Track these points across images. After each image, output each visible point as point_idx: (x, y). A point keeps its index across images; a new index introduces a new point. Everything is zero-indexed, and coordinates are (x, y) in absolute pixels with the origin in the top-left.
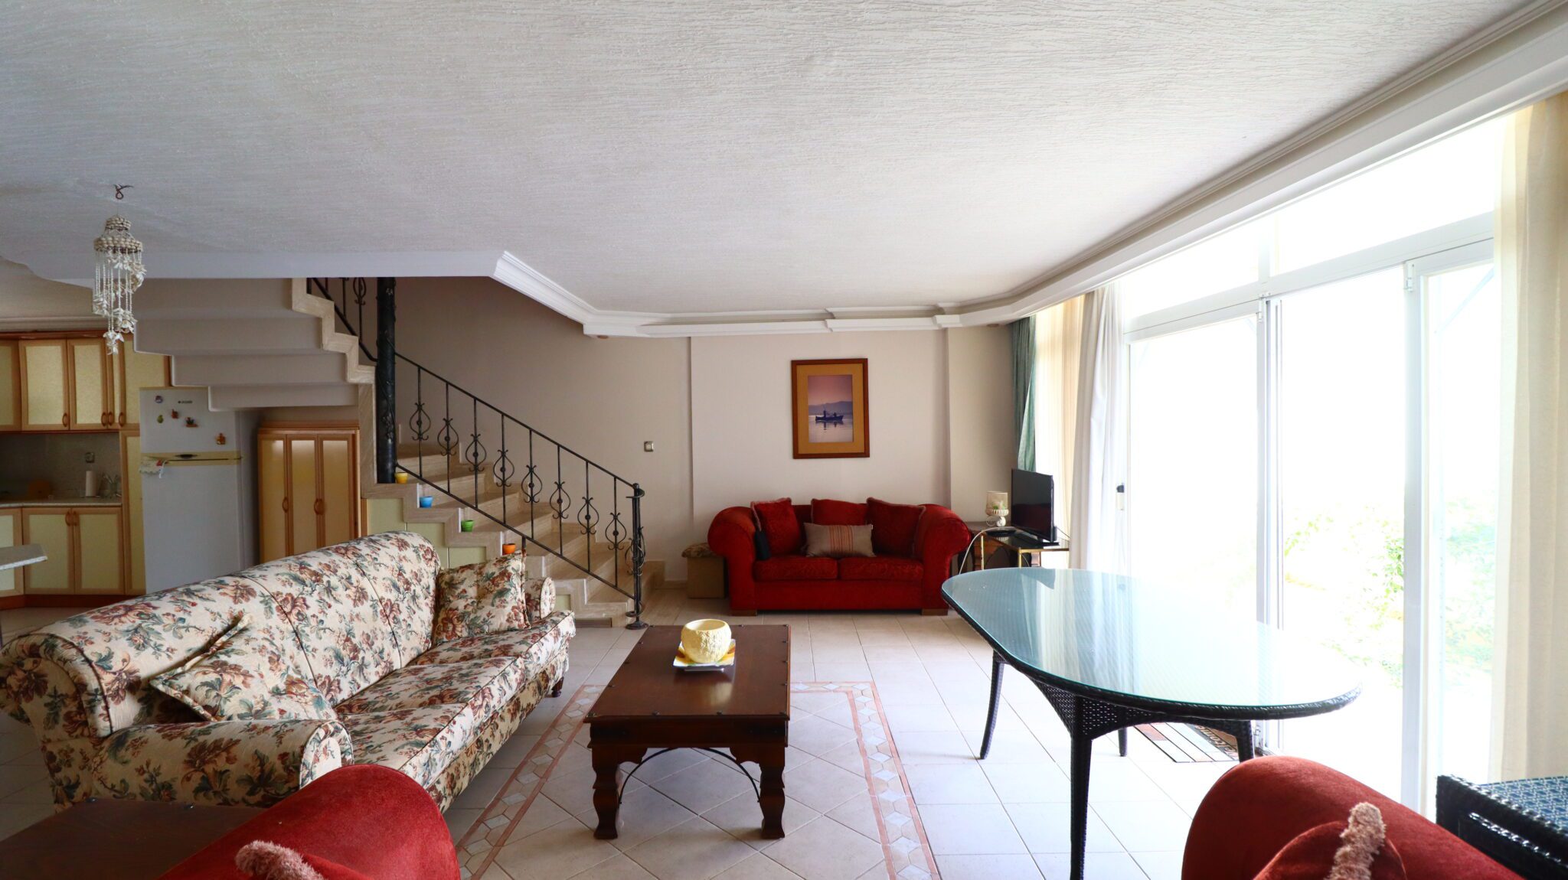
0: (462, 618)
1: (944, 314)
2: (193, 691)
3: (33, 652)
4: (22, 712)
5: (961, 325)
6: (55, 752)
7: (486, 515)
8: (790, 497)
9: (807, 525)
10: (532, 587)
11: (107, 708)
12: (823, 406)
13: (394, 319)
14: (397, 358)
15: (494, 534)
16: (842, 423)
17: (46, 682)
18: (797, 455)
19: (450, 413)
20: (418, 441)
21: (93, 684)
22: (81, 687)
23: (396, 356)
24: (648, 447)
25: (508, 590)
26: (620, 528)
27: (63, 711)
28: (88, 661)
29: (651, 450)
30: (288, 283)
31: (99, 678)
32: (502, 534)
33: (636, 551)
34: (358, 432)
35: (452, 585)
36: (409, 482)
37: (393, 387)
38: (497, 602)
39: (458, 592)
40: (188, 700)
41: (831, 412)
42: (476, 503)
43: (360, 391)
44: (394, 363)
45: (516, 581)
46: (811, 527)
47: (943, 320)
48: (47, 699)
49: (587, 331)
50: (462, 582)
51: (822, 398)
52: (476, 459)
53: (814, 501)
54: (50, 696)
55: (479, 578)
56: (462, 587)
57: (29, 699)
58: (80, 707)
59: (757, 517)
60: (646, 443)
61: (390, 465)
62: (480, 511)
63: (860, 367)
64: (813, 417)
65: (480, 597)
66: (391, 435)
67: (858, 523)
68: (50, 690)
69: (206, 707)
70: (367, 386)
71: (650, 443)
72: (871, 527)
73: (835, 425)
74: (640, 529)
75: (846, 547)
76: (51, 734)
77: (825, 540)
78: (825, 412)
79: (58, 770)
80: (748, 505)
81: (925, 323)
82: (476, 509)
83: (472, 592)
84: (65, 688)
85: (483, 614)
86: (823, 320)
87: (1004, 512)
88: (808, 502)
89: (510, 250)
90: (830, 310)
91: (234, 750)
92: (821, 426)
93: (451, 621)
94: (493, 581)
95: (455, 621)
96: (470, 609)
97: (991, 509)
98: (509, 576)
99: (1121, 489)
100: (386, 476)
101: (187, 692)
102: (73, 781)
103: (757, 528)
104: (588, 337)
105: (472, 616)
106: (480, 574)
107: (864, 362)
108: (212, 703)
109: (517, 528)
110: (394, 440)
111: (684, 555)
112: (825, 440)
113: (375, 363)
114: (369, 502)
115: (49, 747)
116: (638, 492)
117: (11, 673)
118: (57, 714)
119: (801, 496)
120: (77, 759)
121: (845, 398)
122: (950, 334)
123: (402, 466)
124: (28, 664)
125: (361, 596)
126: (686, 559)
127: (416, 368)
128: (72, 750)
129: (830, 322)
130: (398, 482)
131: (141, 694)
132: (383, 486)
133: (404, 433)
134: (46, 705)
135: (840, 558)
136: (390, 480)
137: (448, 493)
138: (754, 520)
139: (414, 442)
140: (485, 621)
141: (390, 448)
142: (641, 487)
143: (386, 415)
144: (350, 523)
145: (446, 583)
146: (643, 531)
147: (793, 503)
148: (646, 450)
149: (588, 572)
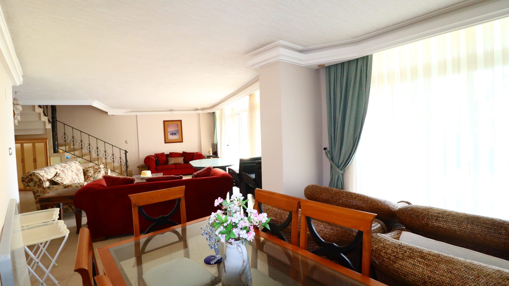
0: (91, 177)
1: (199, 110)
2: (59, 180)
3: (31, 175)
4: (29, 185)
5: (202, 113)
6: (35, 191)
7: (85, 160)
8: (164, 152)
9: (168, 158)
10: (106, 171)
11: (45, 183)
12: (171, 131)
13: (56, 112)
14: (57, 122)
15: (88, 164)
16: (176, 135)
17: (33, 180)
18: (165, 143)
19: (74, 135)
20: (65, 142)
21: (43, 179)
22: (40, 180)
23: (57, 121)
24: (127, 142)
25: (101, 171)
26: (122, 161)
27: (37, 184)
28: (41, 176)
29: (127, 143)
30: (34, 106)
31: (43, 178)
32: (90, 164)
33: (127, 165)
34: (47, 140)
35: (87, 171)
36: (62, 152)
37: (57, 129)
38: (99, 173)
39: (89, 172)
40: (58, 182)
41: (173, 132)
42: (82, 157)
43: (47, 130)
44: (57, 123)
45: (102, 169)
46: (169, 158)
47: (198, 112)
48: (33, 182)
49: (109, 114)
50: (90, 170)
51: (171, 129)
52: (82, 146)
53: (170, 153)
54: (34, 182)
55: (94, 169)
56: (90, 171)
57: (30, 183)
58: (40, 183)
59: (156, 157)
60: (126, 141)
61: (57, 149)
62: (83, 159)
63: (180, 122)
64: (169, 134)
65: (95, 173)
66: (57, 141)
67: (180, 157)
68: (34, 181)
69: (61, 183)
70: (49, 129)
71: (127, 141)
72: (183, 158)
73: (175, 135)
74: (127, 160)
75: (177, 162)
76: (34, 188)
77: (172, 161)
78: (172, 132)
79: (36, 194)
80: (154, 155)
81: (194, 112)
82: (82, 158)
83: (92, 172)
84: (37, 180)
85: (96, 176)
86: (171, 111)
87: (211, 152)
88: (169, 153)
89: (96, 100)
90: (172, 109)
91: (72, 186)
92: (171, 136)
93: (89, 177)
94: (97, 169)
95: (90, 177)
96: (93, 175)
97: (209, 152)
98: (101, 168)
99: (228, 145)
100: (55, 151)
101: (58, 181)
102: (39, 195)
103: (156, 159)
104: (109, 115)
105: (94, 176)
106: (94, 168)
107: (181, 121)
108: (62, 182)
109: (94, 162)
110: (57, 142)
111: (138, 167)
112: (172, 139)
113: (51, 123)
114: (51, 158)
115: (34, 190)
116: (126, 152)
117: (26, 179)
118: (36, 185)
119: (167, 152)
120: (40, 192)
121: (177, 129)
122: (200, 114)
123: (60, 149)
124: (30, 177)
125: (72, 171)
126: (138, 168)
127: (63, 124)
128: (38, 190)
129: (172, 112)
130: (59, 153)
131: (49, 181)
132: (55, 154)
133: (60, 140)
134: (34, 183)
135: (176, 164)
136: (57, 152)
137: (74, 155)
138: (155, 158)
139: (64, 143)
140: (97, 177)
141: (57, 144)
142: (127, 151)
143: (55, 136)
144: (46, 163)
145: (86, 171)
146: (128, 161)
147: (165, 154)
148: (126, 143)
149: (114, 171)
